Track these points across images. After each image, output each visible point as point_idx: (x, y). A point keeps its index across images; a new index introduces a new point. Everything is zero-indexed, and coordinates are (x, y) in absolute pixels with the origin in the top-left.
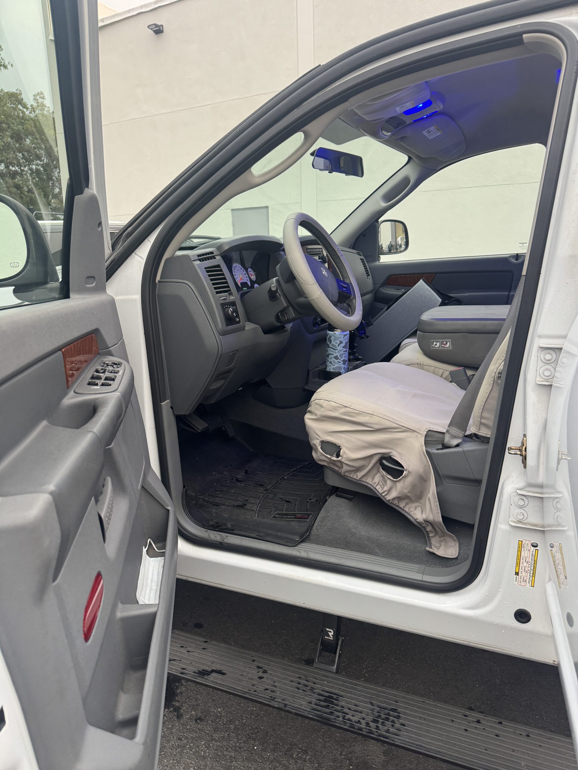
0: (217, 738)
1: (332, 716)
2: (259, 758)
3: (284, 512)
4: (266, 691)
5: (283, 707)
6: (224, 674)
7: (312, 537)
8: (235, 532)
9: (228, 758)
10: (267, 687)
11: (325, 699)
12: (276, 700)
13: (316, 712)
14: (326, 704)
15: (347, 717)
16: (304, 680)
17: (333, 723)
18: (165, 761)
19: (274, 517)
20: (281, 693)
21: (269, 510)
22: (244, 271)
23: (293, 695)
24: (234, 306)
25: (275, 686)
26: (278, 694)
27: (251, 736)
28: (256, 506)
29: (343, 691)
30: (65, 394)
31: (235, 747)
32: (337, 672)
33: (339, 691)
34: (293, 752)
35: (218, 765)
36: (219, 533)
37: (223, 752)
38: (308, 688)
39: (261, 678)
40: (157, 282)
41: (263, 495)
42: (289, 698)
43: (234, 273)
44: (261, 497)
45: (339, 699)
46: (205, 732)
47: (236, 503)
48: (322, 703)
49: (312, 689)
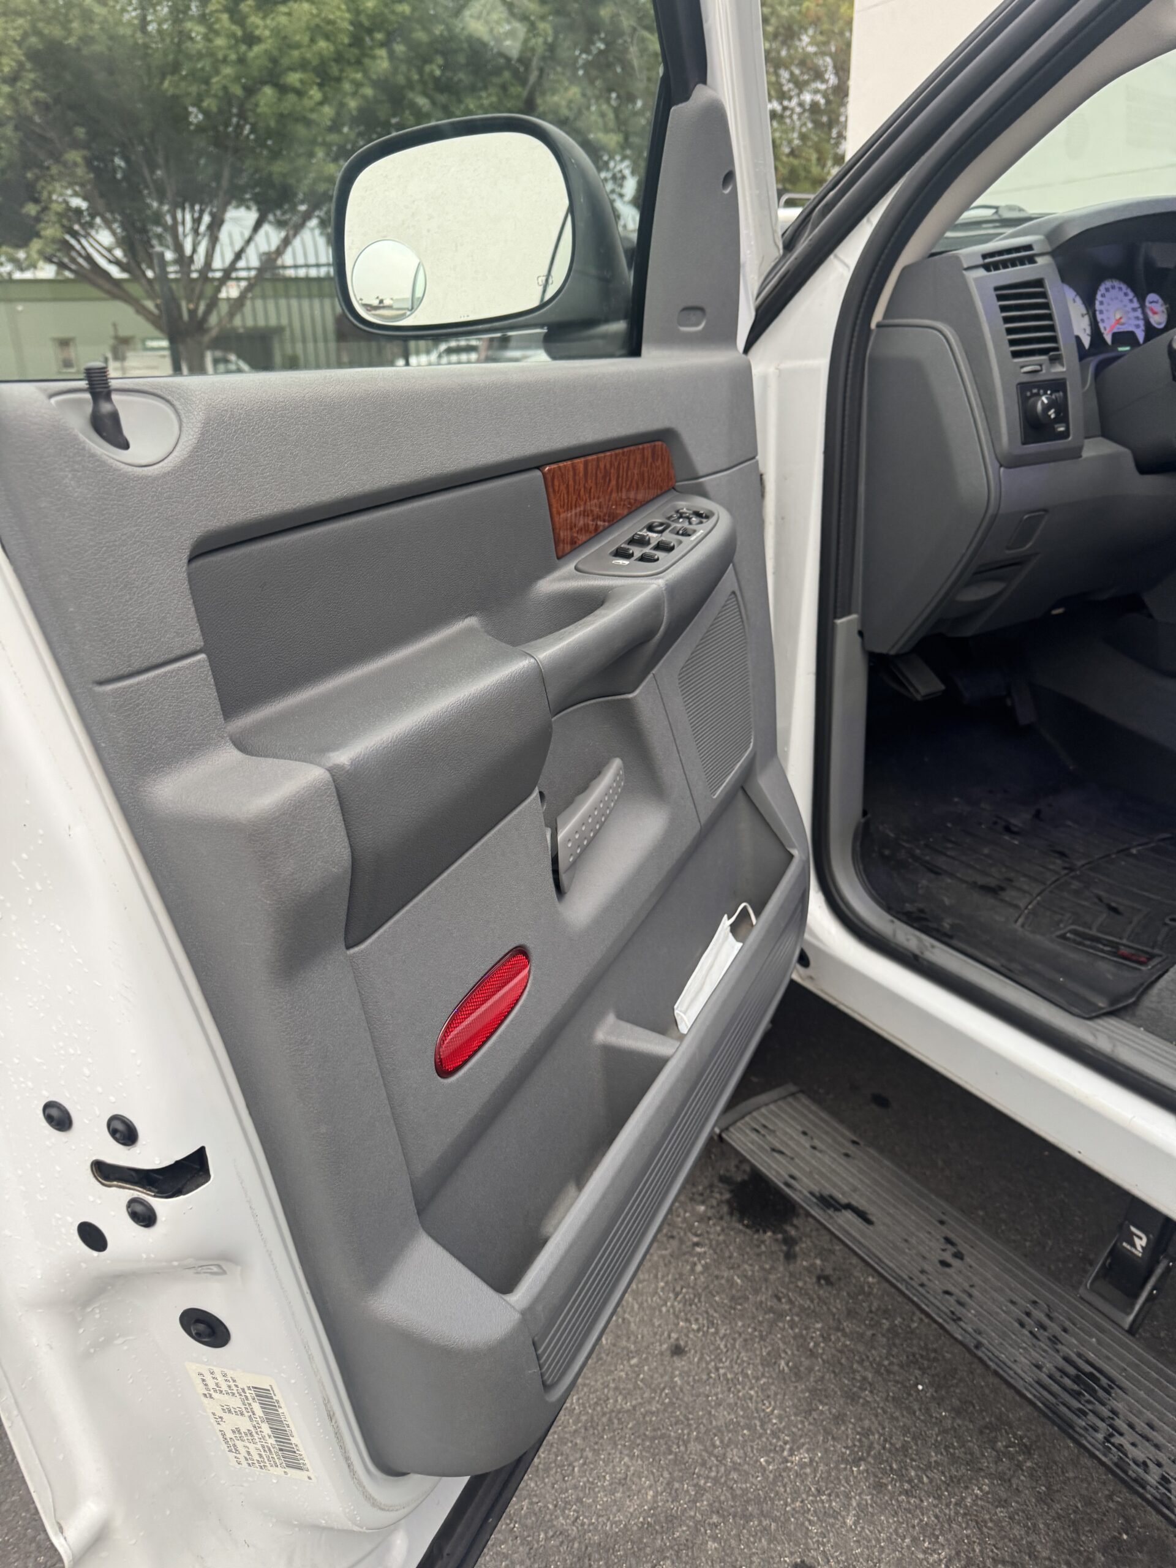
0: (847, 1330)
1: (1080, 1421)
2: (920, 1410)
3: (1093, 932)
4: (947, 1297)
5: (972, 1346)
6: (869, 1222)
7: (1142, 1011)
8: (955, 942)
9: (858, 1377)
10: (952, 1289)
11: (1077, 1376)
12: (962, 1323)
13: (1045, 1393)
14: (1076, 1387)
15: (1117, 1439)
16: (1042, 1311)
17: (1076, 1436)
18: (740, 1324)
19: (1063, 937)
20: (978, 1314)
21: (1057, 917)
22: (1135, 300)
23: (1004, 1333)
24: (1058, 391)
25: (970, 1296)
26: (970, 1315)
27: (917, 1360)
28: (1027, 899)
29: (1129, 1378)
30: (549, 569)
31: (880, 1364)
32: (1132, 1331)
33: (1120, 1374)
34: (999, 1438)
35: (834, 1381)
36: (918, 933)
37: (852, 1363)
38: (1046, 1334)
39: (944, 1264)
40: (873, 325)
41: (1054, 879)
42: (993, 1334)
43: (1098, 306)
44: (1049, 883)
45: (1112, 1391)
46: (829, 1309)
47: (982, 880)
48: (1067, 1381)
49: (1054, 1340)
